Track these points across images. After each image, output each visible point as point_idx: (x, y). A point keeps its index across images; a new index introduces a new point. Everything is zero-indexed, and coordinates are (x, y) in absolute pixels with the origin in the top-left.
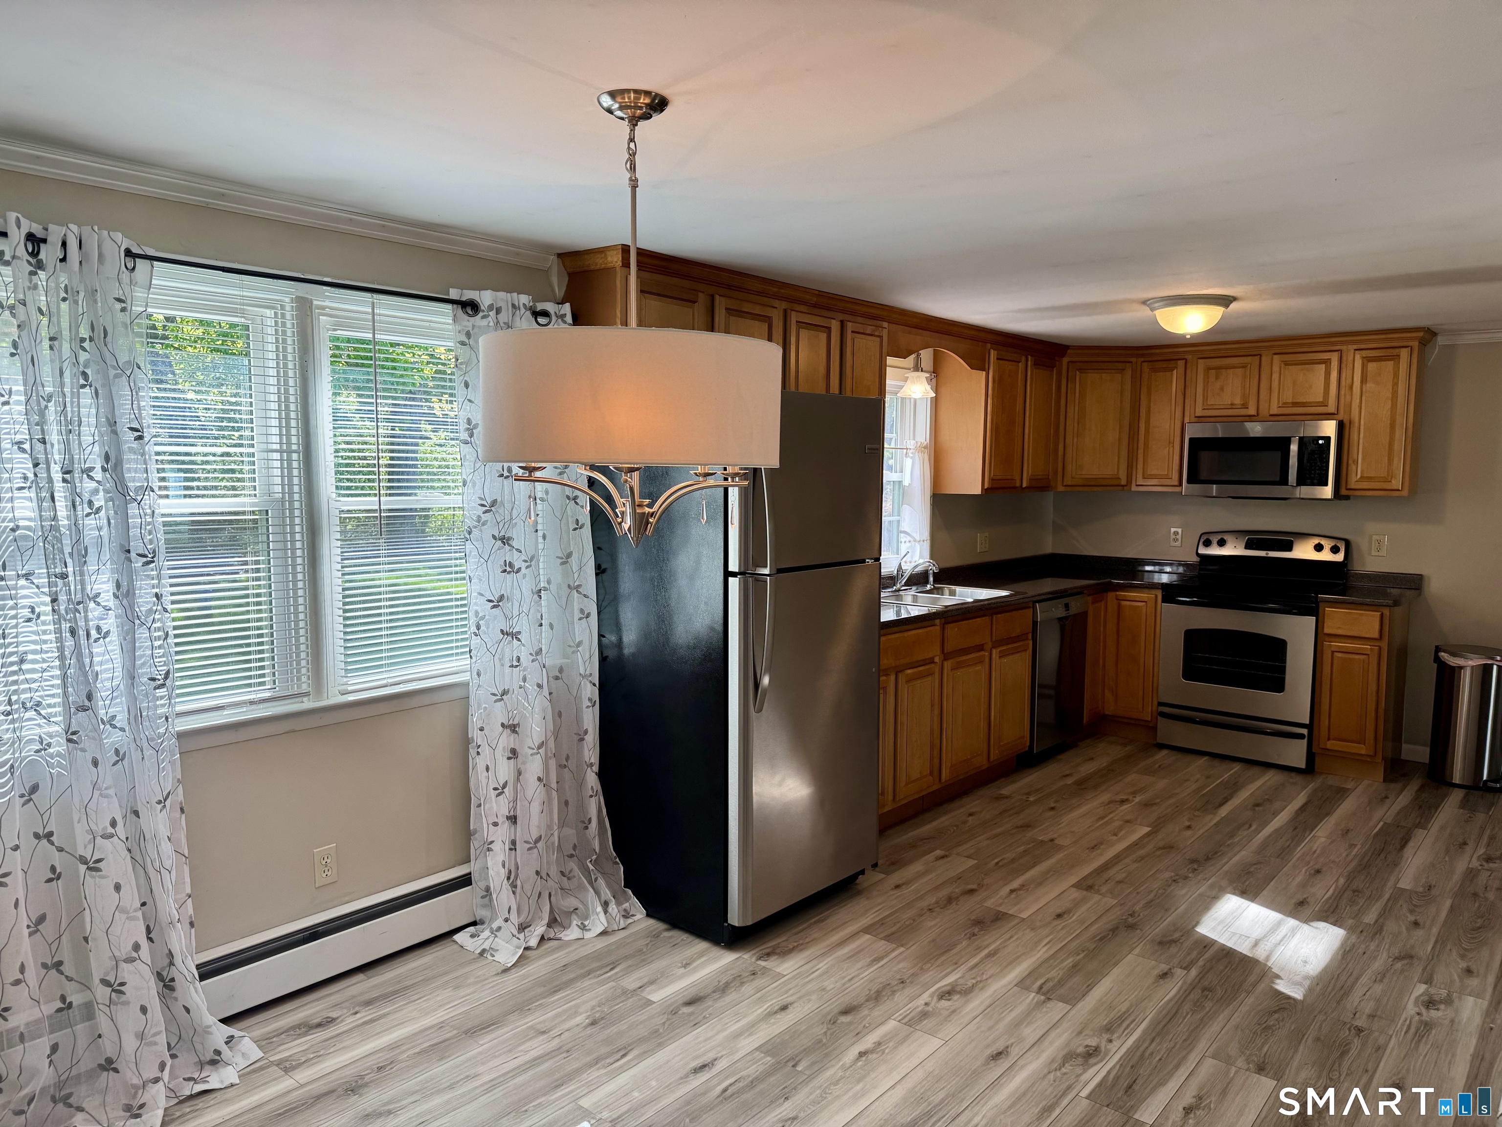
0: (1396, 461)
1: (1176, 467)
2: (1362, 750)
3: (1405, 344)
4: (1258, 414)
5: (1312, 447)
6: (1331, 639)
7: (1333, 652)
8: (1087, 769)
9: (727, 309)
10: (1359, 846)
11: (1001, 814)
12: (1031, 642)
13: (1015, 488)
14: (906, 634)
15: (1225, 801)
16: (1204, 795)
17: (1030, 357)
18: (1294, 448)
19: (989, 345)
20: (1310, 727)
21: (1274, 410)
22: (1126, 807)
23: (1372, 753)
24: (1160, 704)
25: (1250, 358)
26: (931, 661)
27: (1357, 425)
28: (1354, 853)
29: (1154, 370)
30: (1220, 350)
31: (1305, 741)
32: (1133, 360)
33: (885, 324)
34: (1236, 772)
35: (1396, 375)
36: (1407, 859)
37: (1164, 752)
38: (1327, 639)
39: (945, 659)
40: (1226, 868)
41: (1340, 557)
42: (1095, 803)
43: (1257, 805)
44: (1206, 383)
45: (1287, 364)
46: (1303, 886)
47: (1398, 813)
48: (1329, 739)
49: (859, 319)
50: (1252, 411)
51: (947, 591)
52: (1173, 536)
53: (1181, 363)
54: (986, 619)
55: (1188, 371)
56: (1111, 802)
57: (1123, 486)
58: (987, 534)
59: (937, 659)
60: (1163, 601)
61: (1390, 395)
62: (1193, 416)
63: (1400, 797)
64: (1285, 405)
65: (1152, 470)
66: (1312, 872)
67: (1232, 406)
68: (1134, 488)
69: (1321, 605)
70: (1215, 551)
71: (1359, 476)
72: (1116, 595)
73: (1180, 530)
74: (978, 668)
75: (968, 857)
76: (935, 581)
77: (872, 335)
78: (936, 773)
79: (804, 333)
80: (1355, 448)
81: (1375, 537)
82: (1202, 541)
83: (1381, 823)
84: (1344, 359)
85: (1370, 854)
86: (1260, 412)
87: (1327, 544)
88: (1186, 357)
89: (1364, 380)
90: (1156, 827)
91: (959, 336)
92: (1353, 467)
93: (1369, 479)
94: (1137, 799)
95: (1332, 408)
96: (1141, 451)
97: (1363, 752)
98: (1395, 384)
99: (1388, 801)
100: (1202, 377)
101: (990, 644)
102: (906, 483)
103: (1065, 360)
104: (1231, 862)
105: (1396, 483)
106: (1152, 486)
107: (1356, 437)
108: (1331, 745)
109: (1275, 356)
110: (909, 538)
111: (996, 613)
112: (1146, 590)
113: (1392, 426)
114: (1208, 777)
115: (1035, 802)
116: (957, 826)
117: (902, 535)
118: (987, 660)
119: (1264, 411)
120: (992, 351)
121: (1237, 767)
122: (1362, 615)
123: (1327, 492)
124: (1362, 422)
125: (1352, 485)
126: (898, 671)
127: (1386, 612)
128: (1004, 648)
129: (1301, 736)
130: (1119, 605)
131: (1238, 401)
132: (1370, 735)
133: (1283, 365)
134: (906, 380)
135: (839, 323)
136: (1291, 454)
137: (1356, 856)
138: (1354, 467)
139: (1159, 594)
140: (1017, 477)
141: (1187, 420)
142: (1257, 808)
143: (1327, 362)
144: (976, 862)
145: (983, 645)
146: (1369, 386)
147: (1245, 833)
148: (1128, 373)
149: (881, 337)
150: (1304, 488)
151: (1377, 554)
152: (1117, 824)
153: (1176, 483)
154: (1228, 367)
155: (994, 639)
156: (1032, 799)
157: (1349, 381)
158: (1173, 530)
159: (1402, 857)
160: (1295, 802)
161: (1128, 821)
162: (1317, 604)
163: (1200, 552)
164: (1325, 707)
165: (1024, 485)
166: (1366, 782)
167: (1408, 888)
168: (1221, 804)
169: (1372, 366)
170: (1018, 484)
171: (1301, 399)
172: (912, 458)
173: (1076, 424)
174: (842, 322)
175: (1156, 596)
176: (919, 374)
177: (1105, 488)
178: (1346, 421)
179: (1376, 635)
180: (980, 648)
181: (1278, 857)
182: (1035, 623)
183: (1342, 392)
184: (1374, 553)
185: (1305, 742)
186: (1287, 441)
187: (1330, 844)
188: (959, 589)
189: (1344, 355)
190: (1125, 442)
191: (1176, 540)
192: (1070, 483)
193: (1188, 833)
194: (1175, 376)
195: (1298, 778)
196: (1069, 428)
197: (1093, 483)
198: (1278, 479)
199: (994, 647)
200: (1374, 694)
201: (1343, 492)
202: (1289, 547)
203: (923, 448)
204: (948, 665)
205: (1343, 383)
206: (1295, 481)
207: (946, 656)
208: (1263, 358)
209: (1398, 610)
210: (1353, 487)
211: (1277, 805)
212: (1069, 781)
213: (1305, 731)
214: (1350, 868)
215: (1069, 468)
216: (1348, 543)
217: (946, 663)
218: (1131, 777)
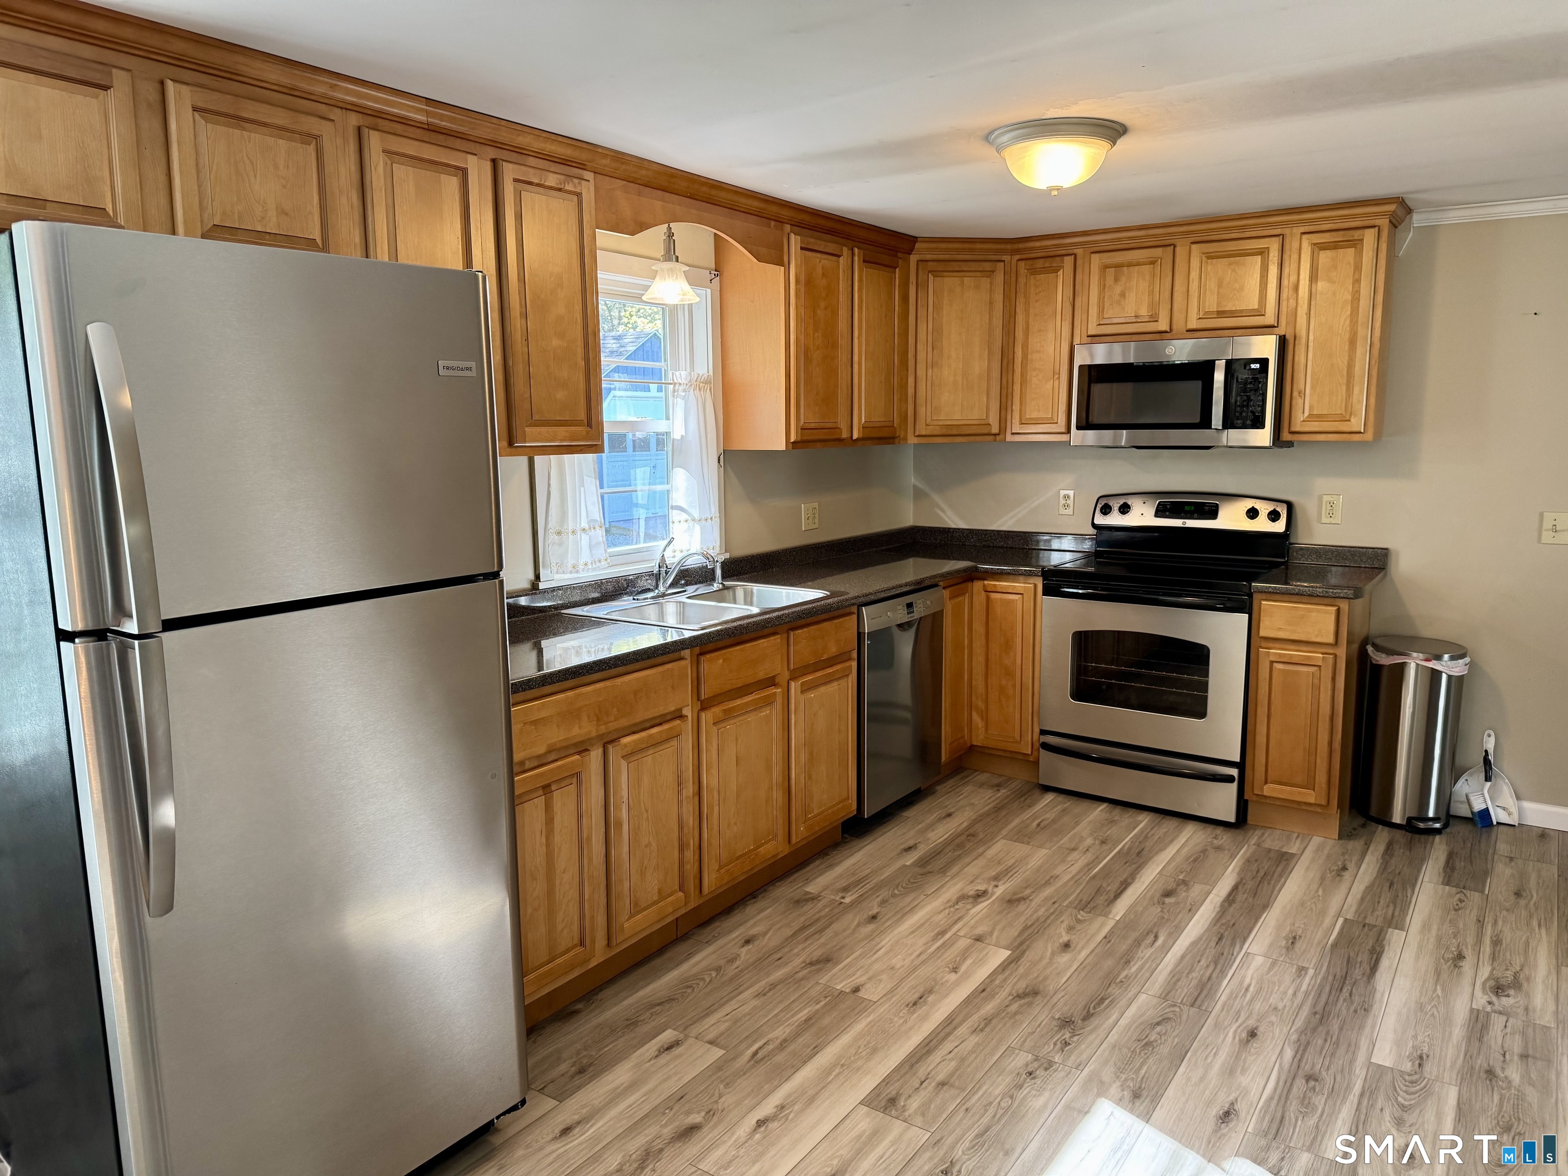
0: (1356, 390)
1: (1063, 407)
2: (1310, 797)
3: (1371, 223)
4: (1171, 330)
5: (1243, 375)
6: (1271, 645)
7: (1272, 662)
8: (941, 833)
9: (195, 109)
10: (1311, 972)
11: (794, 935)
12: (854, 664)
13: (840, 440)
14: (619, 681)
15: (1125, 885)
16: (1094, 877)
17: (856, 250)
18: (1219, 377)
19: (788, 228)
20: (1241, 766)
21: (1193, 324)
22: (982, 906)
23: (1324, 802)
24: (1043, 732)
25: (1160, 249)
26: (678, 715)
27: (1304, 341)
28: (1304, 987)
29: (1033, 272)
30: (1119, 239)
31: (1235, 784)
32: (1006, 258)
33: (589, 175)
34: (1142, 831)
35: (1358, 268)
36: (1383, 995)
37: (1050, 797)
38: (1263, 644)
39: (703, 709)
40: (1113, 1037)
41: (1279, 527)
42: (936, 903)
43: (1168, 894)
44: (1103, 287)
45: (1210, 256)
46: (1230, 1071)
47: (1363, 899)
48: (1266, 783)
49: (532, 161)
50: (1163, 325)
51: (740, 593)
52: (1062, 502)
53: (1069, 261)
54: (776, 640)
55: (1079, 271)
56: (962, 898)
57: (995, 435)
58: (816, 505)
59: (687, 711)
60: (1045, 593)
61: (1350, 298)
62: (1084, 335)
63: (1363, 866)
64: (1207, 316)
65: (1032, 413)
66: (1244, 1035)
67: (1137, 318)
68: (1009, 438)
69: (1256, 597)
70: (1115, 519)
71: (1306, 414)
72: (984, 585)
73: (1071, 493)
74: (766, 712)
75: (711, 1042)
76: (724, 577)
77: (560, 190)
78: (691, 885)
79: (401, 171)
80: (1302, 375)
81: (1326, 498)
82: (1099, 506)
83: (1341, 921)
84: (1287, 247)
85: (1327, 989)
86: (1174, 327)
87: (1264, 508)
88: (1075, 251)
89: (1314, 278)
90: (1019, 949)
91: (732, 208)
92: (1298, 402)
93: (1320, 418)
94: (999, 891)
95: (1270, 319)
96: (1017, 388)
97: (1312, 800)
98: (1357, 281)
99: (1347, 875)
100: (1097, 278)
101: (786, 675)
102: (678, 433)
103: (913, 258)
104: (1123, 1022)
105: (1357, 423)
106: (1037, 434)
107: (1303, 360)
108: (1269, 790)
109: (1194, 246)
110: (684, 516)
111: (793, 629)
112: (1021, 578)
113: (1352, 342)
114: (1103, 842)
115: (853, 904)
116: (718, 969)
117: (675, 512)
118: (779, 700)
119: (1179, 325)
120: (792, 236)
121: (1144, 820)
122: (1310, 610)
123: (1262, 437)
124: (1311, 338)
125: (1297, 427)
126: (608, 742)
127: (1344, 605)
128: (810, 677)
129: (1229, 779)
130: (988, 598)
131: (1144, 312)
132: (1321, 778)
133: (1204, 259)
134: (653, 275)
135: (488, 166)
136: (1216, 385)
137: (1307, 994)
138: (1300, 401)
139: (1039, 582)
140: (843, 425)
141: (1077, 340)
142: (1167, 900)
143: (1263, 253)
144: (722, 1052)
145: (774, 677)
146: (1321, 285)
147: (1148, 952)
148: (999, 278)
149: (579, 195)
150: (1233, 432)
151: (1328, 520)
152: (963, 943)
153: (1063, 430)
154: (1130, 265)
155: (792, 667)
156: (847, 900)
157: (1293, 278)
158: (1063, 493)
159: (1374, 990)
160: (1220, 884)
161: (978, 939)
162: (1250, 595)
163: (1096, 522)
164: (1261, 739)
165: (855, 436)
166: (1316, 840)
167: (1388, 1064)
168: (1118, 895)
169: (1325, 257)
170: (845, 435)
171: (1229, 307)
172: (684, 398)
173: (930, 349)
174: (494, 161)
175: (1035, 586)
176: (672, 265)
177: (972, 438)
178: (1289, 337)
179: (1330, 639)
180: (771, 682)
181: (1192, 1006)
182: (860, 635)
183: (1284, 295)
184: (1324, 520)
185: (1234, 786)
186: (1208, 367)
187: (1270, 969)
188: (758, 588)
189: (1287, 241)
190: (996, 374)
191: (1066, 506)
192: (924, 433)
193: (1065, 958)
194: (1063, 279)
195: (1224, 838)
196: (921, 355)
197: (955, 432)
198: (1197, 420)
199: (792, 679)
200: (1327, 719)
201: (1286, 436)
202: (1212, 513)
203: (701, 384)
204: (707, 717)
205: (1285, 282)
206: (1221, 423)
207: (705, 705)
208: (1178, 249)
209: (1358, 602)
210: (1298, 429)
211: (1196, 890)
212: (910, 859)
213: (1234, 772)
214: (1299, 1023)
215: (922, 411)
216: (1290, 506)
217: (703, 715)
218: (998, 847)
